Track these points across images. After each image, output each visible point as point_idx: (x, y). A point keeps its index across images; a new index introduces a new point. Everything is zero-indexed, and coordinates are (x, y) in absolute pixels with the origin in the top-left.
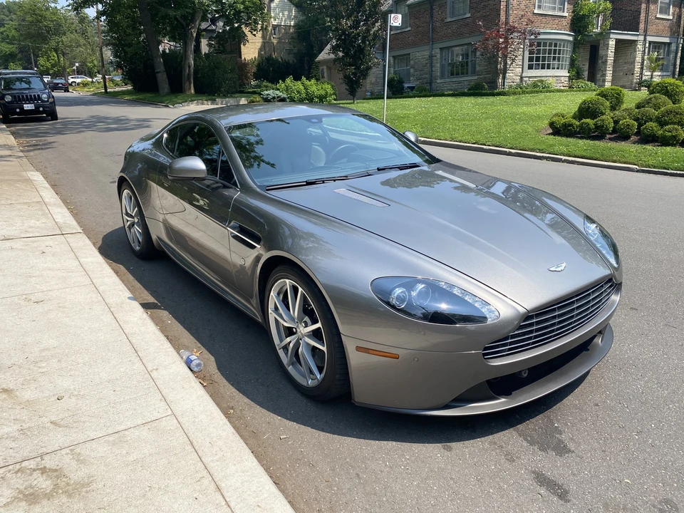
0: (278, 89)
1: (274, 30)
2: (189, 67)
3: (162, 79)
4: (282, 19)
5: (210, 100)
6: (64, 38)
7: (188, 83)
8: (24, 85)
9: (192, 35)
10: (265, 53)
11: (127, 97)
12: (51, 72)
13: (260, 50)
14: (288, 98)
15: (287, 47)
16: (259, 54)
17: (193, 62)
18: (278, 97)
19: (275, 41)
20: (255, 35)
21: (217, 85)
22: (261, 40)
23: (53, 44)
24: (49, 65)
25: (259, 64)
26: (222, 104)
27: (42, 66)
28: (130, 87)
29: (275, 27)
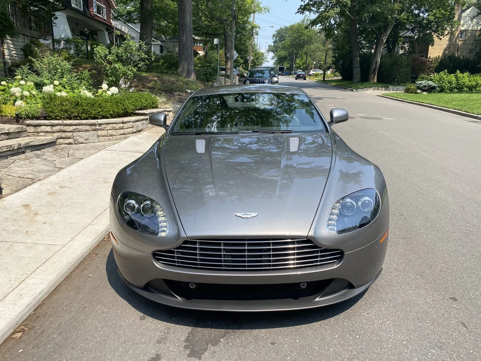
0: (431, 80)
1: (461, 34)
2: (376, 63)
3: (357, 72)
4: (470, 25)
5: (384, 87)
6: (312, 46)
7: (373, 75)
8: (261, 75)
9: (383, 40)
10: (449, 52)
11: (333, 84)
12: (302, 67)
13: (445, 50)
14: (439, 87)
15: (470, 47)
16: (444, 53)
17: (379, 60)
18: (429, 86)
19: (460, 43)
20: (441, 39)
21: (393, 76)
22: (447, 42)
23: (305, 50)
24: (301, 63)
25: (441, 61)
26: (393, 90)
27: (298, 64)
28: (340, 78)
29: (462, 32)
